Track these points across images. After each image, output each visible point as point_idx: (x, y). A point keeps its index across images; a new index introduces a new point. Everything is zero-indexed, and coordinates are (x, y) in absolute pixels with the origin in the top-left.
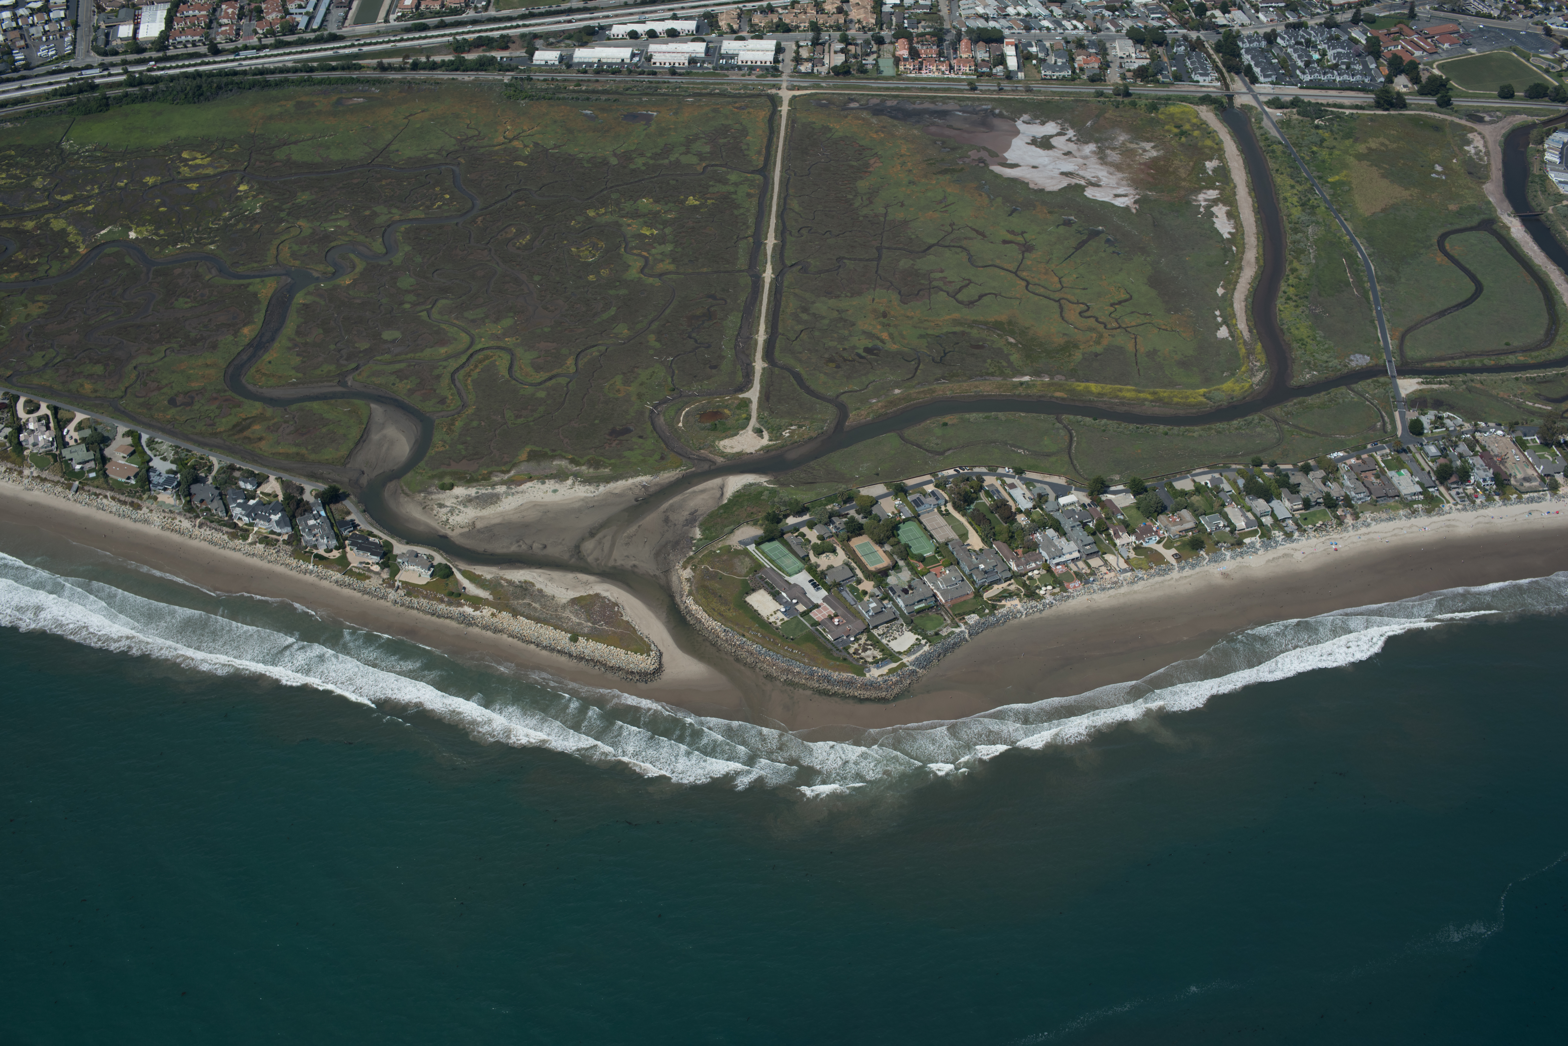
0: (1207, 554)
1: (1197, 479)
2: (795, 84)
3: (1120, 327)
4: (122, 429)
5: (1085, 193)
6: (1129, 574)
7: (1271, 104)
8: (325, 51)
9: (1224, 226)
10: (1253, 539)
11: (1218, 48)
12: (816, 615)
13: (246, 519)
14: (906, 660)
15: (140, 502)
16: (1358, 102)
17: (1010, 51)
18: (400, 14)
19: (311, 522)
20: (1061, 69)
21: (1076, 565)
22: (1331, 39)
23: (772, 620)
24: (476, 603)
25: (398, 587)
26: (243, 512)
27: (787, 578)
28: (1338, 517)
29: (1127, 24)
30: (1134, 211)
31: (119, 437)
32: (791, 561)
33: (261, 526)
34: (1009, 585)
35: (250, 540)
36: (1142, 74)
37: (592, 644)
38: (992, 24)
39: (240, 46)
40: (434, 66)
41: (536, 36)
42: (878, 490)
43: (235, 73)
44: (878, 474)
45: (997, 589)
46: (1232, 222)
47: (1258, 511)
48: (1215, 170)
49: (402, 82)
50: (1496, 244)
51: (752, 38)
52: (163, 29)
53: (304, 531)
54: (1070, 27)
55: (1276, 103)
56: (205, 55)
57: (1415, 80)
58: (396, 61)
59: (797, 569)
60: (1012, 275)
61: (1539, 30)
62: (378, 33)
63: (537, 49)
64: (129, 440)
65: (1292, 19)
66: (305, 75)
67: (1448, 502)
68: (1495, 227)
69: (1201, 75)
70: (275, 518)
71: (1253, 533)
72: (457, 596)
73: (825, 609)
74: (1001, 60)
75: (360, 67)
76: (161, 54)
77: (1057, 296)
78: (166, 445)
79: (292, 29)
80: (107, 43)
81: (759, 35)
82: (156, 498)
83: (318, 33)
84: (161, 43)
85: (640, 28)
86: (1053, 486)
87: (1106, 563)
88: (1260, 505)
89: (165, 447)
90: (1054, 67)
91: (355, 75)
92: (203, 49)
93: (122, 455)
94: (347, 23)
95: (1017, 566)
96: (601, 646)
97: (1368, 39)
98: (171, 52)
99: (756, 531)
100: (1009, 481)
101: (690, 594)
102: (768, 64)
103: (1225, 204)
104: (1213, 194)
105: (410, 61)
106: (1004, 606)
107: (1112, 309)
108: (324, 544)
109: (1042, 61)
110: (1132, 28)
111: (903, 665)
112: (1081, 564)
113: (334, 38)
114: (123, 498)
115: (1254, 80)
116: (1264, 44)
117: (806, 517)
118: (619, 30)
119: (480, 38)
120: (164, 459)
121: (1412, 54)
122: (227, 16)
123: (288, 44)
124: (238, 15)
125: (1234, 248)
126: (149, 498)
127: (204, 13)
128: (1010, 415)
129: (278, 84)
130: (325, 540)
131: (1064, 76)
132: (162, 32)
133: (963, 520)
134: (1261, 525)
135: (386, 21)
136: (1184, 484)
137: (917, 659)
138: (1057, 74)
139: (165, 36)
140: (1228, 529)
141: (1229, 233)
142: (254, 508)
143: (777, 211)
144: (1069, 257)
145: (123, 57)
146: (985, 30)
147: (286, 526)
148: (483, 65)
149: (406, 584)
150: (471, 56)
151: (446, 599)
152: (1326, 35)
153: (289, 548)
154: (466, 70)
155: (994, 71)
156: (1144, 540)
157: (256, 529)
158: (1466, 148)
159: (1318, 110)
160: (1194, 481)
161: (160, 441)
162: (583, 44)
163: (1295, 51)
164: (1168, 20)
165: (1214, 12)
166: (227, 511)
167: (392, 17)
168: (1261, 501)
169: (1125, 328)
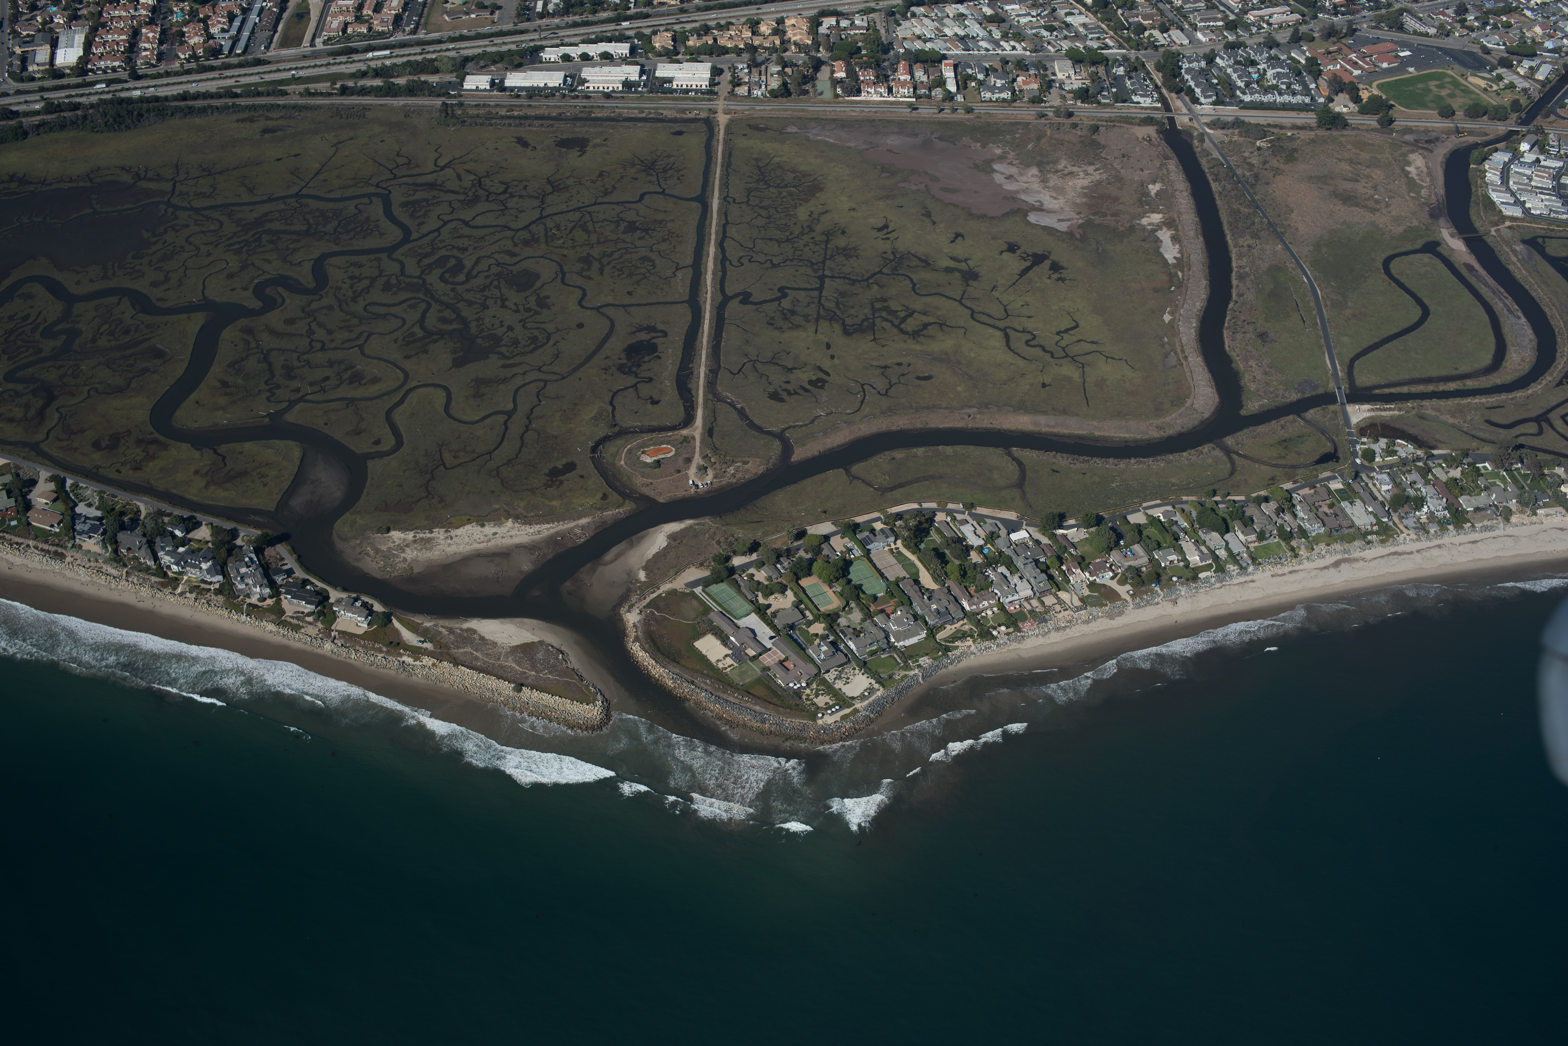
0: (1162, 590)
1: (1150, 512)
2: (732, 107)
3: (1067, 356)
4: (44, 474)
5: (1028, 218)
6: (1083, 612)
7: (1213, 125)
8: (251, 77)
9: (1170, 252)
10: (1208, 574)
11: (1159, 67)
12: (768, 660)
13: (175, 568)
14: (858, 705)
15: (64, 551)
16: (1299, 122)
17: (949, 74)
18: (326, 38)
19: (243, 570)
20: (1001, 90)
21: (1030, 604)
22: (1270, 58)
23: (720, 665)
24: (416, 653)
25: (335, 638)
26: (173, 560)
27: (735, 621)
28: (1293, 549)
29: (1065, 45)
30: (1078, 236)
31: (41, 481)
32: (738, 604)
33: (193, 574)
34: (962, 625)
35: (179, 590)
36: (1083, 95)
37: (536, 694)
38: (929, 46)
39: (162, 71)
40: (364, 91)
41: (467, 59)
42: (825, 528)
43: (157, 99)
44: (825, 512)
45: (950, 630)
46: (1177, 246)
47: (1212, 545)
48: (1157, 194)
49: (330, 107)
50: (1441, 266)
51: (687, 61)
52: (81, 54)
53: (236, 580)
54: (1008, 48)
55: (1216, 124)
56: (126, 81)
57: (1356, 99)
58: (323, 87)
59: (745, 613)
60: (956, 303)
61: (1476, 49)
62: (305, 57)
63: (468, 74)
64: (52, 486)
65: (1231, 38)
66: (230, 101)
67: (1402, 532)
68: (1439, 249)
69: (1141, 96)
70: (204, 566)
71: (1208, 568)
72: (396, 645)
73: (775, 653)
74: (941, 82)
75: (284, 93)
76: (79, 80)
77: (1001, 324)
78: (90, 490)
79: (216, 52)
80: (24, 68)
81: (695, 56)
82: (80, 547)
83: (241, 58)
84: (82, 68)
85: (574, 52)
86: (1004, 522)
87: (1060, 602)
88: (1213, 538)
89: (89, 492)
90: (993, 89)
91: (281, 101)
92: (123, 75)
93: (45, 501)
94: (273, 46)
95: (970, 606)
96: (546, 697)
97: (1307, 59)
98: (90, 77)
99: (704, 573)
100: (959, 517)
101: (637, 639)
102: (704, 87)
103: (1169, 228)
104: (1156, 218)
105: (338, 86)
106: (957, 647)
107: (1058, 338)
108: (258, 592)
109: (981, 83)
110: (1071, 49)
111: (856, 711)
112: (1035, 603)
113: (259, 62)
114: (46, 547)
115: (1196, 101)
116: (1203, 64)
117: (754, 556)
118: (551, 54)
119: (409, 62)
120: (90, 505)
121: (1351, 73)
122: (148, 40)
123: (212, 69)
124: (159, 40)
125: (1180, 274)
126: (73, 546)
127: (124, 37)
128: (960, 449)
129: (203, 110)
130: (258, 589)
131: (1003, 99)
132: (80, 58)
133: (913, 558)
134: (1216, 558)
135: (312, 44)
136: (1137, 518)
137: (870, 705)
138: (997, 96)
139: (84, 60)
140: (1182, 564)
141: (1175, 258)
142: (182, 555)
143: (716, 239)
144: (1014, 284)
145: (40, 83)
146: (922, 51)
147: (218, 574)
148: (411, 90)
149: (343, 634)
150: (401, 81)
151: (385, 649)
152: (1266, 55)
153: (221, 598)
154: (395, 95)
155: (933, 93)
156: (1098, 577)
157: (185, 578)
158: (1407, 168)
159: (1261, 131)
160: (1146, 514)
161: (84, 486)
162: (518, 67)
163: (1235, 71)
164: (1107, 40)
165: (1152, 31)
166: (156, 558)
167: (319, 41)
168: (1215, 535)
169: (1072, 357)
